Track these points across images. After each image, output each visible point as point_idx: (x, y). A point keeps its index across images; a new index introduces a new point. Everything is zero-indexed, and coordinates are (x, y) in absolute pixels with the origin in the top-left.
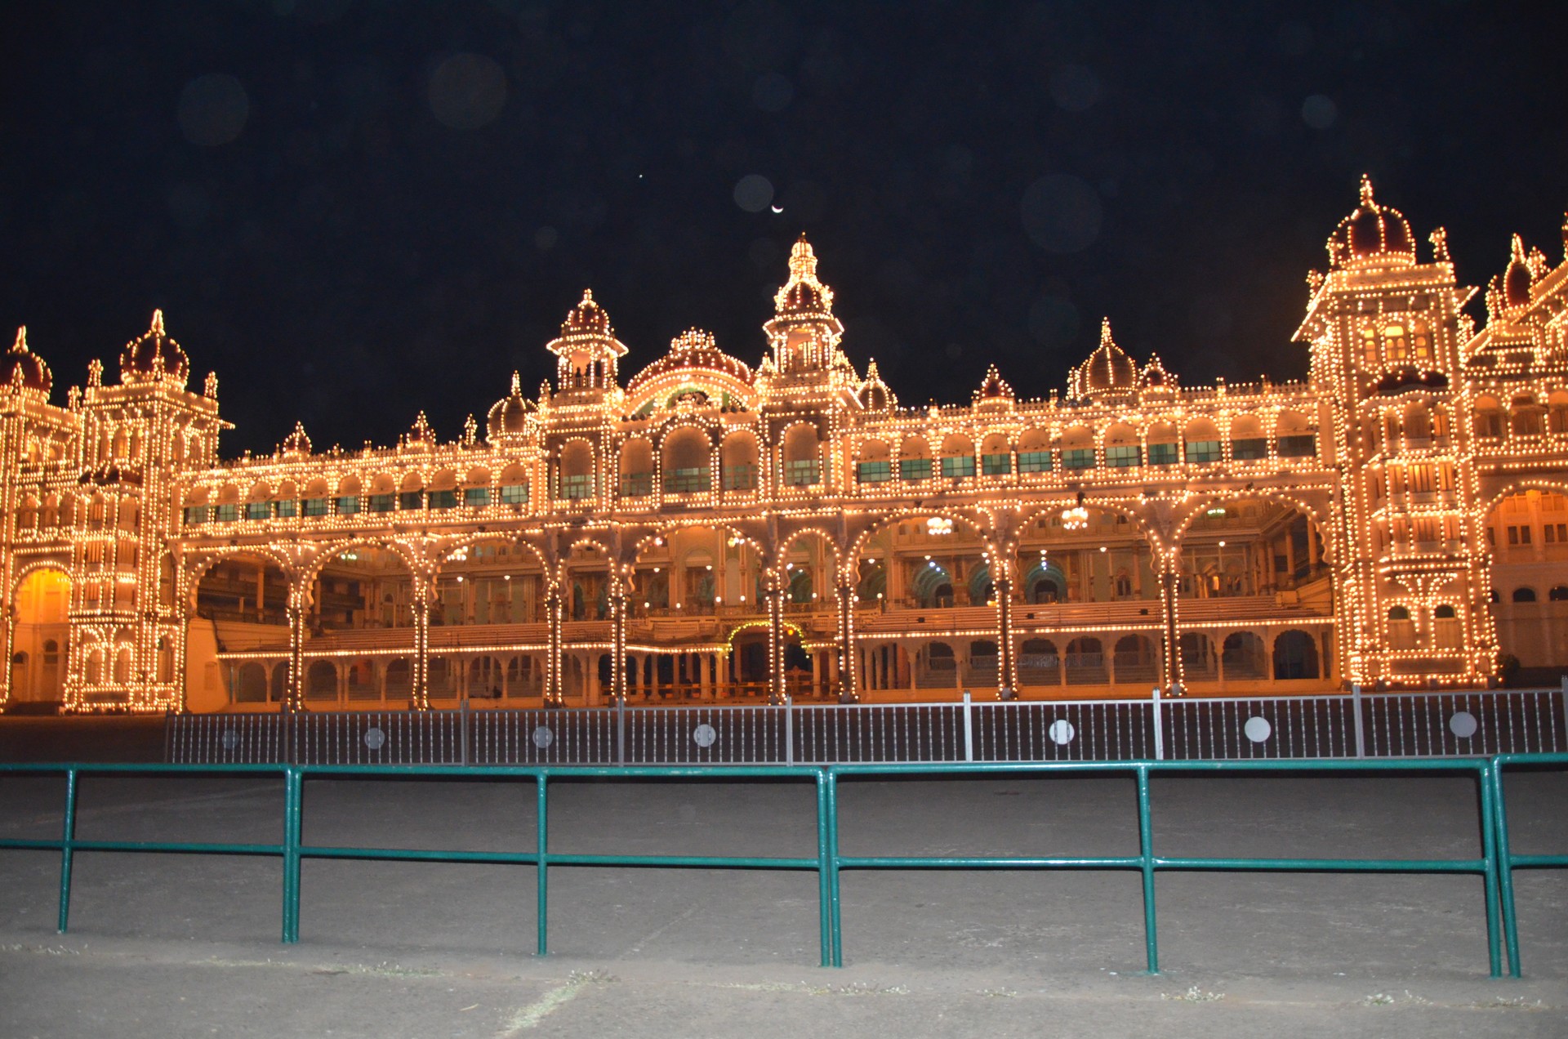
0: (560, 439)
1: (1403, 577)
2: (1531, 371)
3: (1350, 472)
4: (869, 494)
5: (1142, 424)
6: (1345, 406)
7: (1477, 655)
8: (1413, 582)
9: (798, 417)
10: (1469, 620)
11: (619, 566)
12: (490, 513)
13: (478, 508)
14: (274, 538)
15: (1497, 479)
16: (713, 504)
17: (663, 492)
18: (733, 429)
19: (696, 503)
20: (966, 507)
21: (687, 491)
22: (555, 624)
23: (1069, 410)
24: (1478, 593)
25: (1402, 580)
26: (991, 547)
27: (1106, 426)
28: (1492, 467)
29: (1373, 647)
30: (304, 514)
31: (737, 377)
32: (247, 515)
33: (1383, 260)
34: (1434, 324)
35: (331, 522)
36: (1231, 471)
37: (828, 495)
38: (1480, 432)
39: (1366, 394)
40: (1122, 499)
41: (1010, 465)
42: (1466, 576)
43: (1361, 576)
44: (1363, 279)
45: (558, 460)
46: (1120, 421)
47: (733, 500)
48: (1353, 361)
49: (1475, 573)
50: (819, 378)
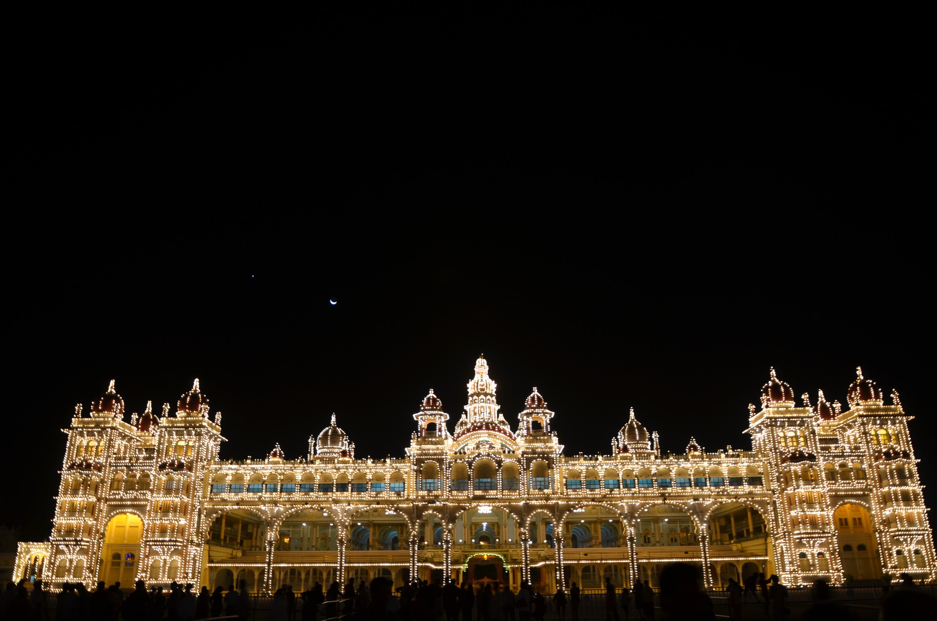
0: (422, 461)
1: (805, 540)
2: (845, 454)
3: (779, 493)
4: (573, 495)
5: (691, 468)
6: (776, 465)
7: (835, 574)
8: (809, 542)
9: (539, 457)
10: (831, 559)
11: (447, 525)
12: (384, 495)
13: (378, 493)
14: (264, 503)
15: (836, 498)
16: (499, 496)
17: (474, 490)
18: (507, 461)
19: (489, 495)
20: (613, 502)
21: (486, 490)
22: (414, 553)
23: (660, 460)
24: (833, 547)
25: (804, 541)
26: (625, 521)
27: (675, 468)
28: (834, 493)
29: (794, 570)
30: (281, 492)
31: (508, 436)
32: (248, 490)
33: (784, 404)
34: (807, 433)
35: (297, 496)
36: (729, 491)
37: (554, 494)
38: (828, 479)
39: (783, 461)
40: (682, 501)
41: (634, 484)
42: (828, 540)
43: (787, 539)
44: (778, 412)
45: (421, 471)
46: (681, 466)
47: (508, 495)
48: (777, 446)
49: (832, 539)
50: (547, 439)
